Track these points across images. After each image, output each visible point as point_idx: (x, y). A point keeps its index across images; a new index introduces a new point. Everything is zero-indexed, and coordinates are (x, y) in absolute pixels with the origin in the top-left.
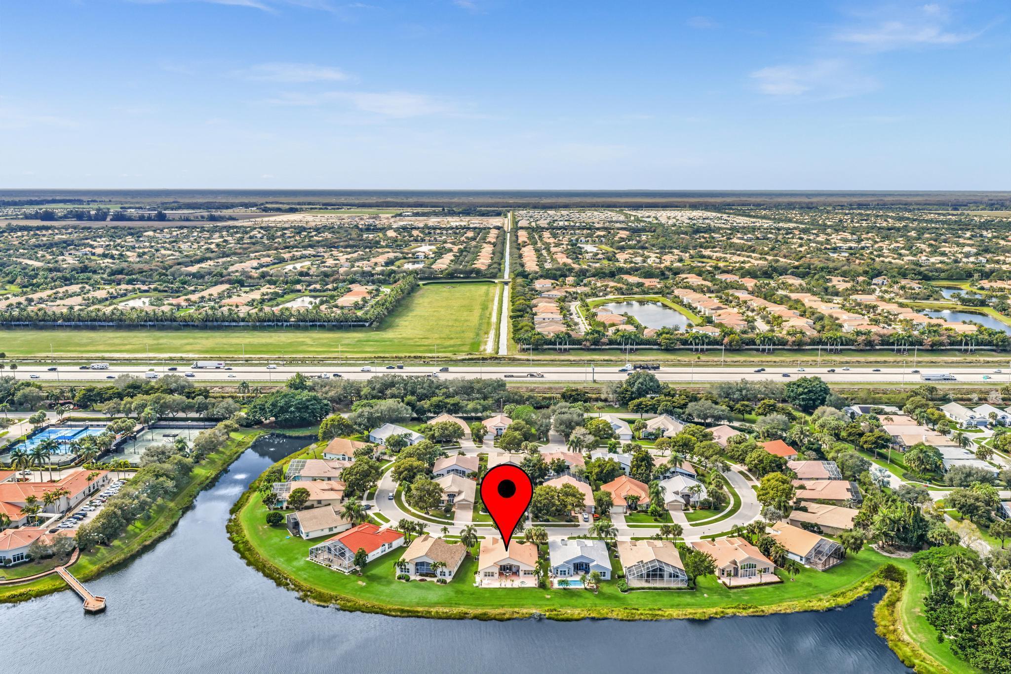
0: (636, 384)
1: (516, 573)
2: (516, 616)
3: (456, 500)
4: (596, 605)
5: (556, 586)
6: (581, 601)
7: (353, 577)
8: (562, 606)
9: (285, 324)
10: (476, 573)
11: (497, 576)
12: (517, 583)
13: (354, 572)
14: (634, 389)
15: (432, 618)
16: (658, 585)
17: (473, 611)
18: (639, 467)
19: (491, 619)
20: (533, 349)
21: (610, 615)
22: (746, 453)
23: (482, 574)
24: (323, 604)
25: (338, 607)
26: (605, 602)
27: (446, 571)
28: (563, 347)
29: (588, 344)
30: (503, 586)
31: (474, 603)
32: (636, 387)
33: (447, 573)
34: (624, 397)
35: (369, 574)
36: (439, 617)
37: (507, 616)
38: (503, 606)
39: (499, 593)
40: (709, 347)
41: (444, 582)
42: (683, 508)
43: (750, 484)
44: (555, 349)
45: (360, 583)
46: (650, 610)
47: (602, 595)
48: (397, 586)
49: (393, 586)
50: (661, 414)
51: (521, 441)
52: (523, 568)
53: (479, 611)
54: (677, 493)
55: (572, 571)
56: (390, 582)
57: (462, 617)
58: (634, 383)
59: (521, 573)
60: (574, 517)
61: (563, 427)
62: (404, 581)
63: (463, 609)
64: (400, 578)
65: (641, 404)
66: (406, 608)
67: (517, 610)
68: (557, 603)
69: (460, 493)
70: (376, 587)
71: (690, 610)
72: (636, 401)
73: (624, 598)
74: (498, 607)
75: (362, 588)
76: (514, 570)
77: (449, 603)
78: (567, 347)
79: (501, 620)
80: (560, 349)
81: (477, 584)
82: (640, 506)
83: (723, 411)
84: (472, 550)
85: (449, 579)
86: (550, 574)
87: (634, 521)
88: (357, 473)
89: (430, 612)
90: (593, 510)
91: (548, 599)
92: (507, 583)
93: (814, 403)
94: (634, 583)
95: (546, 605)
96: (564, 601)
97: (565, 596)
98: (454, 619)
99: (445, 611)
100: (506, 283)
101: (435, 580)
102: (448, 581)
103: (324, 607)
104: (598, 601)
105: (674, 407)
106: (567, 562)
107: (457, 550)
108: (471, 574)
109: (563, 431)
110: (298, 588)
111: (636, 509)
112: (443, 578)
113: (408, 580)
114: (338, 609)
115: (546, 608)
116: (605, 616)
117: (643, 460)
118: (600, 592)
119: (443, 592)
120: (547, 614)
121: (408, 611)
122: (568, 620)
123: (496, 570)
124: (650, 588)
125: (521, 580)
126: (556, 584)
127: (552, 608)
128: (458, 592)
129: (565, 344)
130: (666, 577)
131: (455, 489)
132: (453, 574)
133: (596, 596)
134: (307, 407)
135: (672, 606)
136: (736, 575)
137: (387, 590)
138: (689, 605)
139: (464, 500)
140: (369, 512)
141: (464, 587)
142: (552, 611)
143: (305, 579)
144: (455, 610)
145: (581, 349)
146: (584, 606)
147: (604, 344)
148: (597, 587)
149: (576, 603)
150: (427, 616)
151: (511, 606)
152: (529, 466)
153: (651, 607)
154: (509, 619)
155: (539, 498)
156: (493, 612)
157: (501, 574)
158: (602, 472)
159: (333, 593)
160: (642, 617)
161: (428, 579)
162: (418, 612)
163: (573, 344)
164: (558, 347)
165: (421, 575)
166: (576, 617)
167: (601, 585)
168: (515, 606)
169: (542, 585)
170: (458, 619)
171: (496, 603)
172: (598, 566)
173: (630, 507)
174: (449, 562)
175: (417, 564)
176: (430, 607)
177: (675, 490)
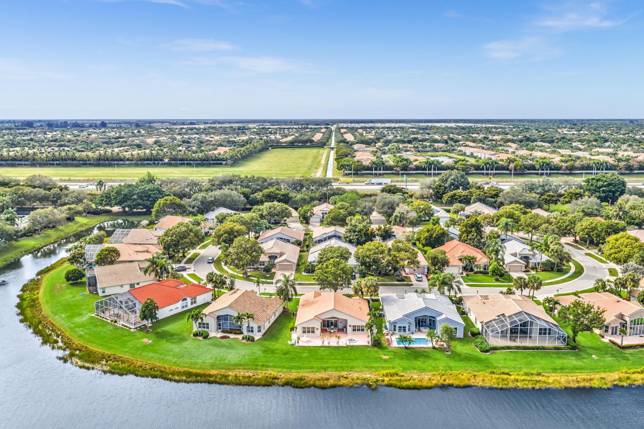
0: (449, 180)
1: (343, 330)
2: (343, 382)
3: (277, 261)
4: (450, 368)
5: (395, 344)
6: (429, 363)
7: (140, 334)
8: (404, 369)
9: (161, 162)
10: (292, 329)
11: (318, 332)
12: (344, 341)
13: (143, 329)
14: (447, 185)
15: (228, 384)
16: (528, 343)
17: (284, 375)
18: (468, 233)
19: (310, 387)
20: (354, 174)
21: (472, 382)
22: (574, 223)
23: (300, 330)
24: (87, 365)
25: (106, 368)
26: (461, 364)
27: (255, 326)
28: (378, 172)
29: (398, 169)
30: (326, 344)
31: (287, 365)
32: (448, 183)
33: (256, 329)
34: (438, 192)
35: (159, 330)
36: (238, 383)
37: (331, 382)
38: (325, 369)
39: (320, 352)
40: (497, 172)
41: (251, 339)
42: (524, 269)
43: (583, 252)
44: (372, 174)
45: (145, 340)
46: (526, 374)
47: (455, 356)
48: (190, 344)
49: (186, 344)
50: (475, 202)
51: (346, 217)
52: (351, 322)
53: (294, 375)
54: (515, 255)
55: (413, 328)
56: (182, 339)
57: (269, 383)
58: (446, 180)
59: (349, 329)
60: (406, 277)
61: (386, 209)
62: (201, 338)
63: (272, 372)
64: (196, 335)
65: (455, 195)
66: (195, 371)
67: (344, 373)
68: (398, 366)
69: (281, 254)
70: (165, 345)
71: (583, 376)
72: (450, 193)
73: (487, 359)
74: (319, 369)
75: (146, 346)
76: (340, 326)
77: (254, 364)
78: (382, 172)
79: (323, 388)
80: (376, 174)
81: (293, 342)
82: (477, 266)
83: (534, 198)
84: (290, 306)
85: (257, 336)
86: (385, 331)
87: (473, 281)
88: (173, 234)
89: (226, 377)
90: (426, 270)
91: (386, 361)
92: (332, 341)
93: (614, 195)
94: (494, 341)
95: (383, 368)
96: (405, 363)
97: (407, 357)
98: (258, 385)
99: (247, 374)
100: (332, 149)
101: (240, 337)
102: (256, 338)
103: (88, 369)
104: (452, 364)
105: (486, 197)
106: (407, 316)
107: (271, 304)
108: (287, 331)
109: (386, 213)
110: (68, 345)
111: (472, 270)
112: (250, 334)
113: (206, 337)
114: (105, 372)
115: (385, 372)
116: (467, 383)
117: (472, 226)
118: (453, 352)
119: (248, 352)
120: (386, 379)
121: (197, 375)
122: (415, 388)
123: (318, 325)
124: (518, 348)
125: (350, 337)
126: (394, 341)
127: (393, 371)
128: (267, 351)
129: (380, 170)
130: (536, 334)
131: (276, 250)
132: (263, 331)
133: (449, 356)
134: (149, 196)
135: (555, 370)
136: (623, 332)
137: (176, 348)
138: (576, 369)
139: (285, 260)
140: (184, 274)
141: (276, 345)
142: (392, 375)
143: (80, 336)
144: (261, 374)
145: (393, 174)
146: (435, 368)
147: (412, 169)
148: (449, 346)
149: (424, 366)
150: (223, 381)
151: (336, 369)
152: (354, 231)
153: (525, 370)
154: (334, 386)
155: (368, 253)
156: (311, 376)
157: (323, 331)
158: (431, 236)
159: (107, 352)
160: (519, 384)
161: (232, 336)
162: (210, 376)
163: (386, 170)
164: (374, 172)
165: (223, 331)
166: (425, 384)
167: (453, 343)
168: (342, 368)
169: (377, 344)
170: (264, 385)
171: (316, 364)
172: (447, 319)
173: (465, 268)
174: (258, 314)
175: (219, 318)
176: (229, 369)
177: (513, 252)
